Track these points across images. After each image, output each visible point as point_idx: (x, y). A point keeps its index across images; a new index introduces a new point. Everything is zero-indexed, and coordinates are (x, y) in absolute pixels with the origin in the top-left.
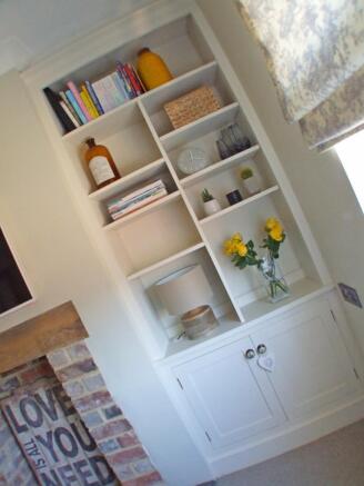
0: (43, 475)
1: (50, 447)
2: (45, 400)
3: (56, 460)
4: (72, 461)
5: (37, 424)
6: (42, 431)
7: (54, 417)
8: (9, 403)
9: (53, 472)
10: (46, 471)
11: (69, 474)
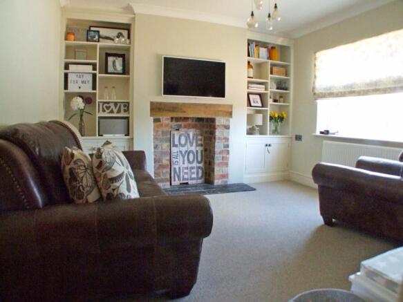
0: (175, 169)
1: (184, 157)
2: (191, 137)
3: (184, 163)
4: (190, 166)
5: (183, 146)
6: (184, 149)
7: (191, 145)
8: (176, 133)
9: (179, 168)
10: (177, 167)
11: (186, 171)
